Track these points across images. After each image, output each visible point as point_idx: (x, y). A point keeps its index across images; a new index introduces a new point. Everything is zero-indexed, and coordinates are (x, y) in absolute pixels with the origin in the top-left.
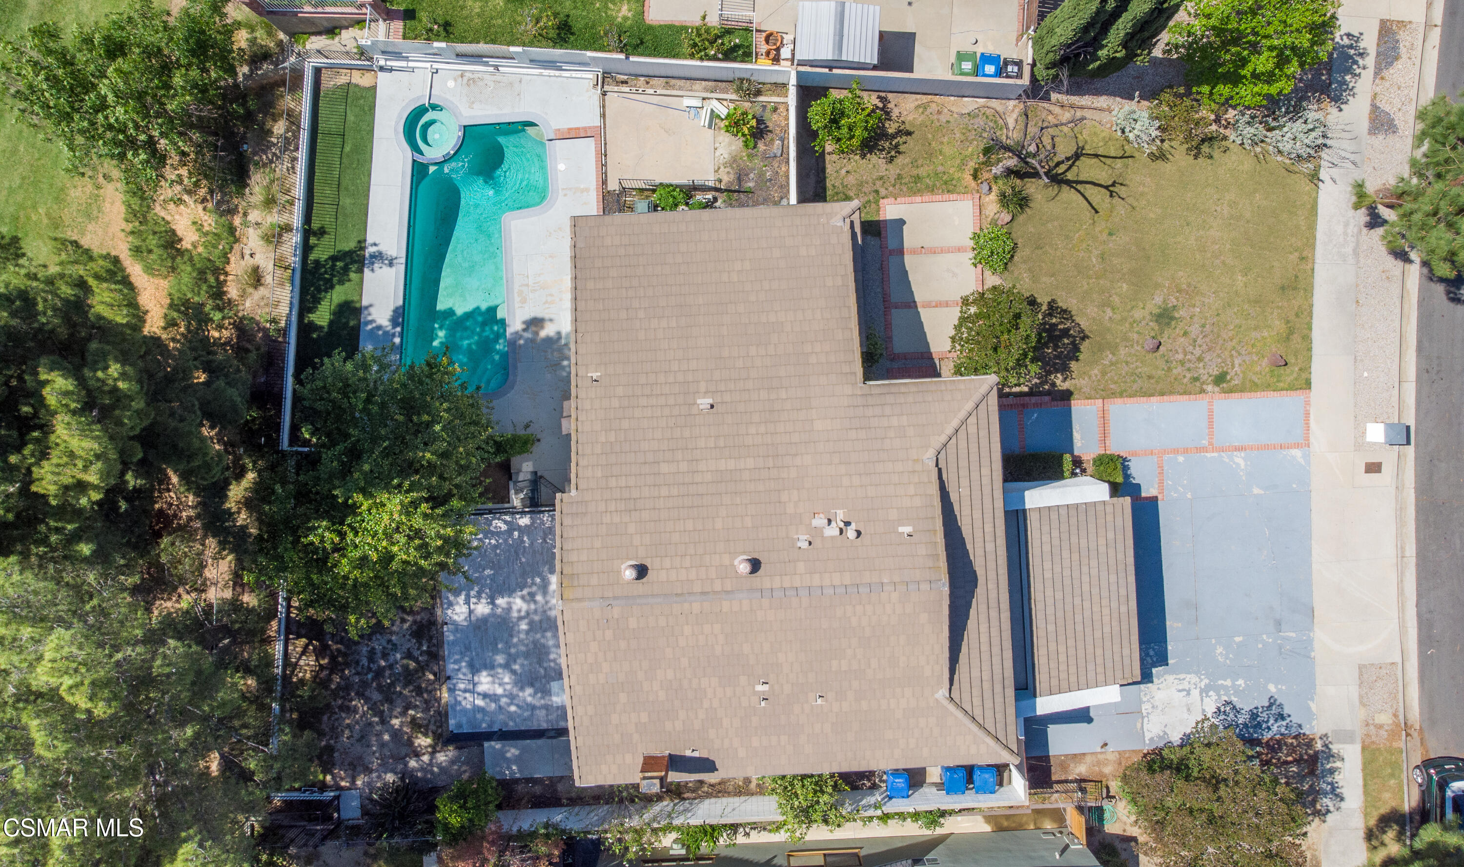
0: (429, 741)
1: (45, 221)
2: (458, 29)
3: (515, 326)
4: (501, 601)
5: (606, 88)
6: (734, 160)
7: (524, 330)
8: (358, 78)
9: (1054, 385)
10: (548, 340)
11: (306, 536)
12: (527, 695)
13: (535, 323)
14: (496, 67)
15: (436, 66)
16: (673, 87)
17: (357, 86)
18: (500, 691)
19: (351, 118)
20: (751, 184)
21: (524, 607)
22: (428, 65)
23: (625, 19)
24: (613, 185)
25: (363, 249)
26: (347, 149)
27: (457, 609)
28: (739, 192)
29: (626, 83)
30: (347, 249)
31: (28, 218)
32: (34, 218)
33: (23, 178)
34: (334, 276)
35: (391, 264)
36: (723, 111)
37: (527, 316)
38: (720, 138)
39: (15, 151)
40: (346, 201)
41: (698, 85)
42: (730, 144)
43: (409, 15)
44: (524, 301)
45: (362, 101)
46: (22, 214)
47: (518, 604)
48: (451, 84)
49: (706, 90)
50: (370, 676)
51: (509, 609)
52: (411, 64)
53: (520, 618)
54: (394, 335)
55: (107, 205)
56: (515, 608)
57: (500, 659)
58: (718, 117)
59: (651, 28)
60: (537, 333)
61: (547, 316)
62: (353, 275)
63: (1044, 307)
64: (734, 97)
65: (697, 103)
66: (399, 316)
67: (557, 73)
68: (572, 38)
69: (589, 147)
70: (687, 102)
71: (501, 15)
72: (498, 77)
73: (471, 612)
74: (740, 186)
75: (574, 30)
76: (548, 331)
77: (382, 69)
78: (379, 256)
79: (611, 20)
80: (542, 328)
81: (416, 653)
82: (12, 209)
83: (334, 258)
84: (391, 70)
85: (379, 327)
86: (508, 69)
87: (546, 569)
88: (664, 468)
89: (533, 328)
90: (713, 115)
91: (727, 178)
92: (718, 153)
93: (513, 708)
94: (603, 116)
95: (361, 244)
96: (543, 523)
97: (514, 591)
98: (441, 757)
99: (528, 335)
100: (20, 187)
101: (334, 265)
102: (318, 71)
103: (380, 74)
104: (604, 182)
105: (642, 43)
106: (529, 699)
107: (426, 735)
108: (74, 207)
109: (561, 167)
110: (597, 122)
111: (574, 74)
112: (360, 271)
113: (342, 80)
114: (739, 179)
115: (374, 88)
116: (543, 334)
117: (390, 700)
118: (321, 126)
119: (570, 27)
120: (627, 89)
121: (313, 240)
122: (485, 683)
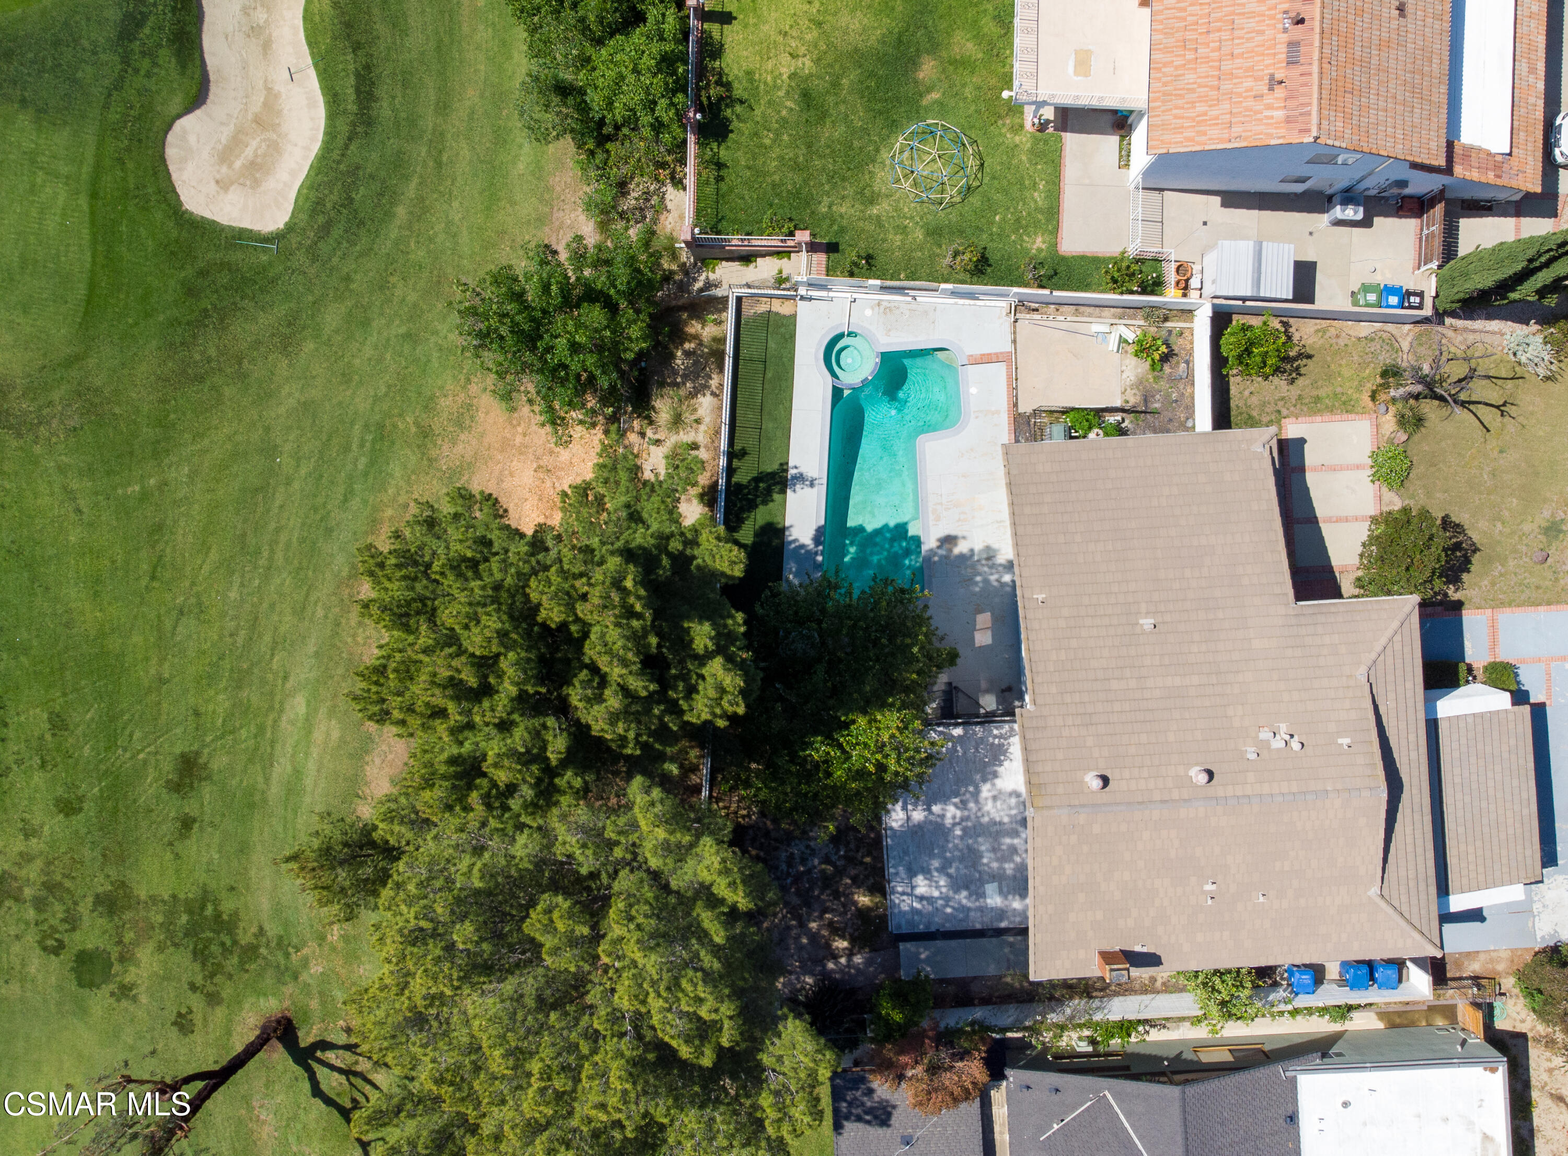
0: (845, 944)
1: (414, 429)
2: (881, 259)
3: (930, 543)
4: (936, 808)
5: (1018, 315)
6: (1140, 383)
7: (939, 547)
8: (779, 307)
9: (1446, 595)
10: (962, 557)
11: (804, 750)
12: (963, 897)
13: (949, 540)
14: (914, 298)
15: (855, 296)
16: (1082, 314)
17: (777, 314)
18: (936, 894)
19: (772, 345)
20: (1157, 405)
21: (958, 814)
22: (849, 295)
23: (1040, 250)
24: (1025, 407)
25: (786, 471)
26: (769, 375)
27: (894, 815)
28: (1145, 412)
29: (1037, 310)
30: (769, 470)
31: (395, 426)
32: (401, 426)
33: (389, 387)
34: (757, 496)
35: (812, 485)
36: (1130, 336)
37: (942, 533)
38: (1127, 362)
39: (381, 360)
40: (768, 425)
41: (1107, 312)
42: (1136, 367)
43: (832, 248)
44: (938, 519)
45: (783, 330)
46: (388, 422)
47: (951, 812)
48: (868, 312)
49: (1114, 316)
50: (789, 881)
51: (943, 816)
52: (831, 294)
53: (954, 825)
54: (816, 553)
55: (481, 415)
56: (949, 815)
57: (936, 863)
58: (1126, 341)
59: (1064, 259)
60: (950, 550)
61: (959, 534)
62: (776, 496)
63: (1439, 522)
64: (1142, 323)
65: (1105, 328)
66: (819, 537)
67: (972, 302)
68: (989, 270)
69: (999, 371)
70: (1096, 328)
71: (921, 249)
72: (914, 305)
73: (908, 818)
74: (1146, 407)
75: (991, 261)
76: (961, 548)
77: (802, 298)
78: (800, 478)
79: (1027, 251)
80: (956, 545)
81: (834, 858)
82: (377, 417)
83: (757, 480)
84: (810, 299)
85: (803, 546)
86: (924, 299)
87: (978, 777)
88: (1115, 685)
89: (947, 546)
90: (1122, 341)
91: (1133, 399)
92: (1124, 376)
93: (949, 910)
94: (1014, 341)
95: (784, 468)
96: (975, 733)
97: (949, 798)
98: (858, 959)
99: (942, 552)
100: (386, 395)
101: (757, 487)
102: (739, 300)
103: (800, 303)
104: (1016, 405)
105: (1056, 274)
106: (964, 901)
107: (843, 937)
108: (445, 415)
109: (973, 390)
110: (1009, 347)
111: (988, 303)
112: (783, 492)
113: (762, 308)
114: (1146, 401)
115: (794, 316)
116: (956, 551)
117: (808, 904)
118: (744, 352)
119: (987, 259)
120: (1039, 317)
121: (736, 463)
122: (922, 886)
